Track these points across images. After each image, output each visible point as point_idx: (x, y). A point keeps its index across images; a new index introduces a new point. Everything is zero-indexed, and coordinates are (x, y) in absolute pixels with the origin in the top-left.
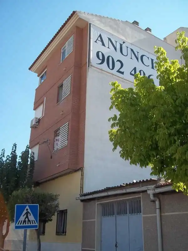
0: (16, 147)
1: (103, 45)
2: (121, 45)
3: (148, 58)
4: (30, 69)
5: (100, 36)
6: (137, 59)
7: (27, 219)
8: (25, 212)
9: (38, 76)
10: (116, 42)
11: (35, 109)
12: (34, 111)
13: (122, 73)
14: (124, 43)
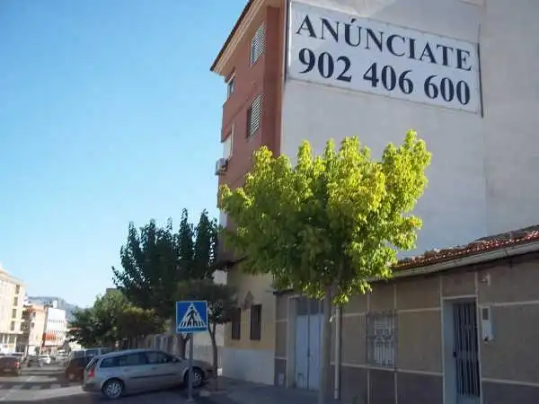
0: (186, 214)
1: (313, 34)
2: (347, 28)
3: (404, 39)
4: (212, 69)
5: (307, 20)
6: (380, 46)
7: (192, 321)
8: (189, 311)
9: (226, 81)
10: (338, 23)
11: (223, 141)
12: (223, 144)
13: (348, 79)
14: (353, 20)
